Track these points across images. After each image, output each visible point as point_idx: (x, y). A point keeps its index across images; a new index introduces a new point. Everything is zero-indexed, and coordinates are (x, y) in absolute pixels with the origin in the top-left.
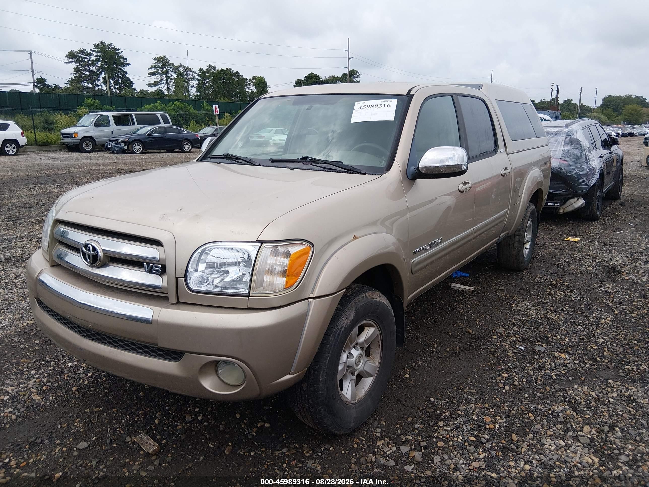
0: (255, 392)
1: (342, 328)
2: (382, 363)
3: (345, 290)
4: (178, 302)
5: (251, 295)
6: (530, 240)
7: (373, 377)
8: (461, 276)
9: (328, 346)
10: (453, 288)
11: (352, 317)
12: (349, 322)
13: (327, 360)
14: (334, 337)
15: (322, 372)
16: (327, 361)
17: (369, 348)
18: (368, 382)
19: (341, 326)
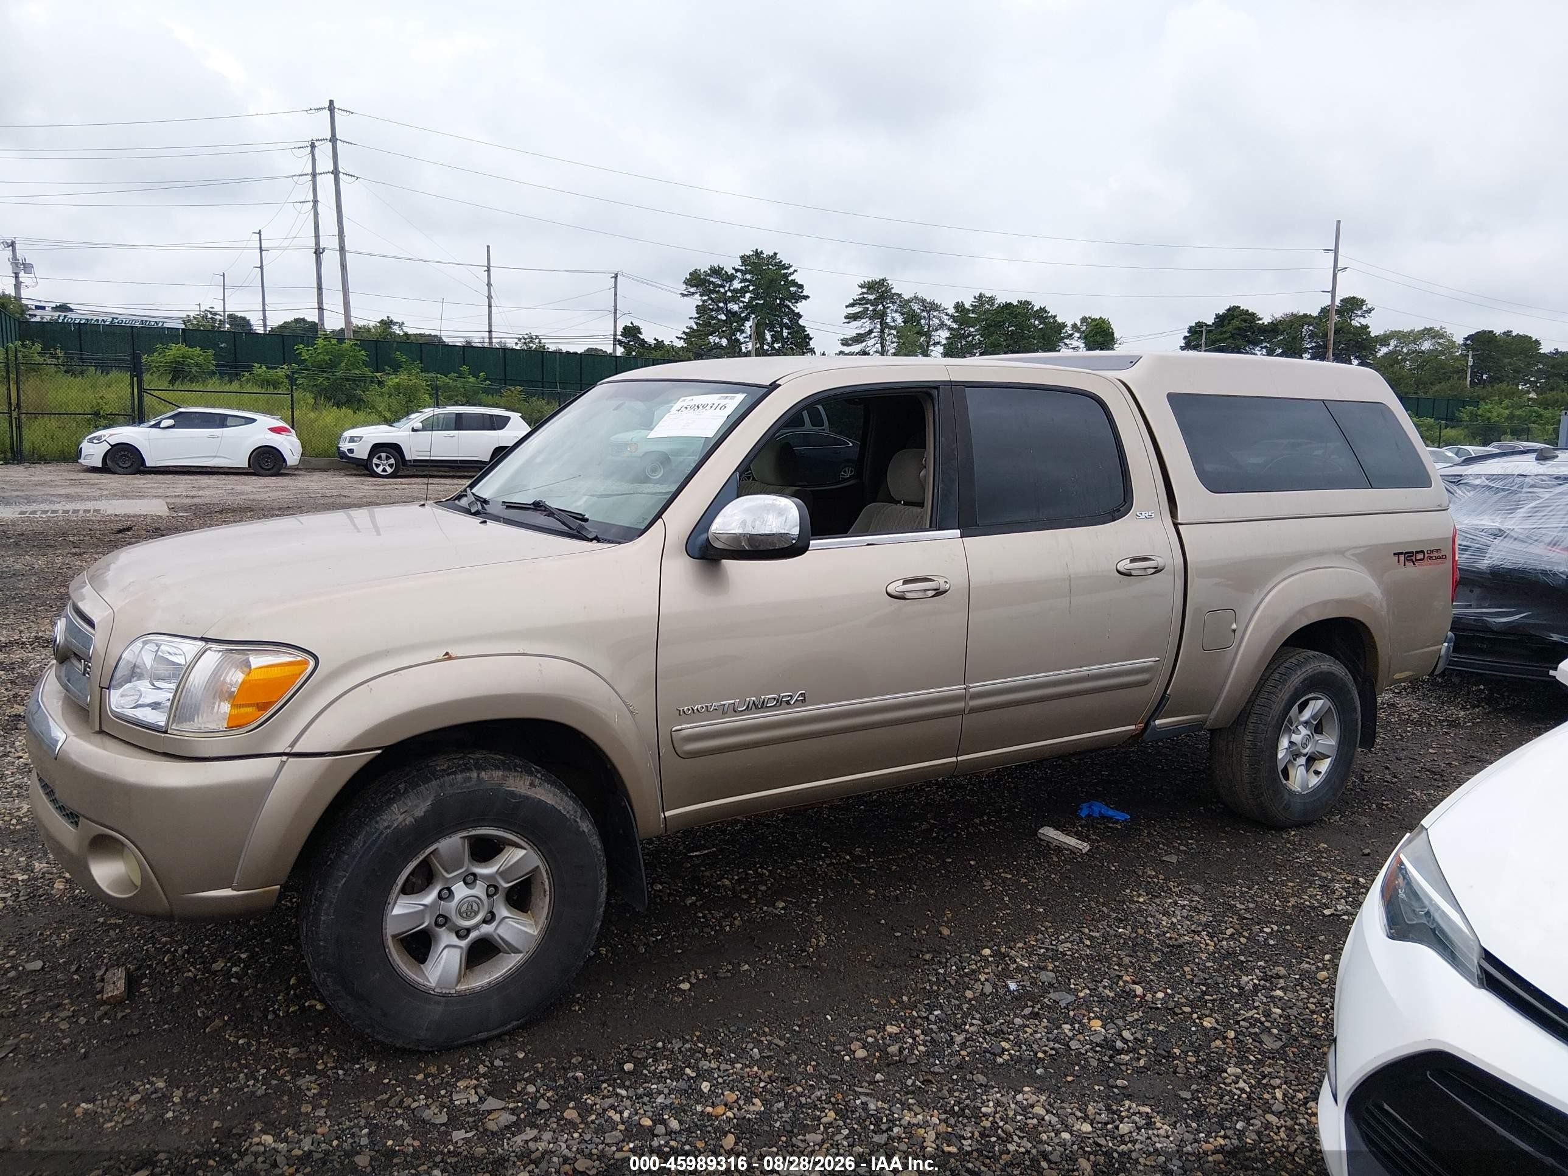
1: (386, 828)
3: (379, 752)
4: (101, 732)
5: (169, 731)
6: (1333, 753)
7: (521, 955)
8: (1103, 817)
9: (347, 857)
10: (1042, 837)
11: (420, 812)
12: (409, 820)
13: (338, 882)
14: (365, 842)
15: (326, 905)
16: (340, 885)
17: (520, 890)
19: (386, 824)
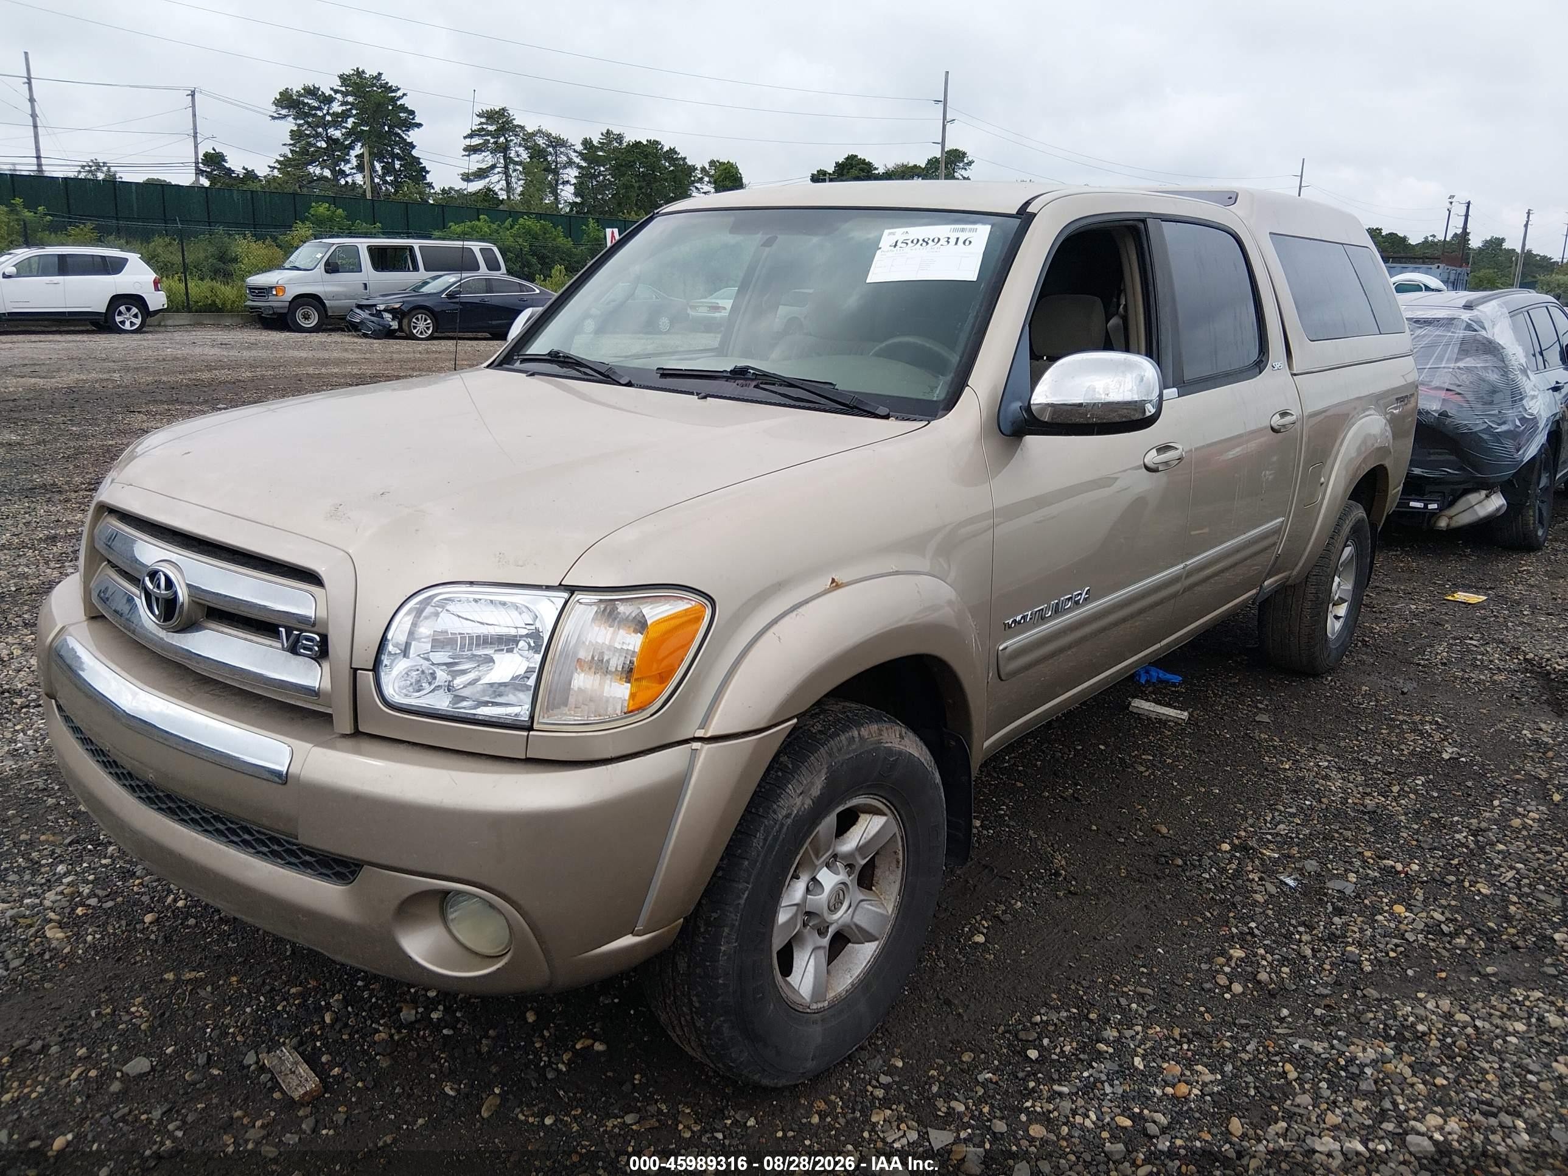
0: (538, 975)
1: (787, 816)
2: (905, 908)
3: (795, 721)
4: (357, 733)
5: (535, 726)
6: (1348, 597)
7: (877, 943)
8: (1161, 681)
9: (746, 863)
10: (1135, 711)
11: (816, 791)
12: (808, 802)
13: (740, 898)
14: (765, 840)
15: (726, 930)
16: (742, 902)
17: (871, 866)
18: (863, 954)
19: (784, 812)
